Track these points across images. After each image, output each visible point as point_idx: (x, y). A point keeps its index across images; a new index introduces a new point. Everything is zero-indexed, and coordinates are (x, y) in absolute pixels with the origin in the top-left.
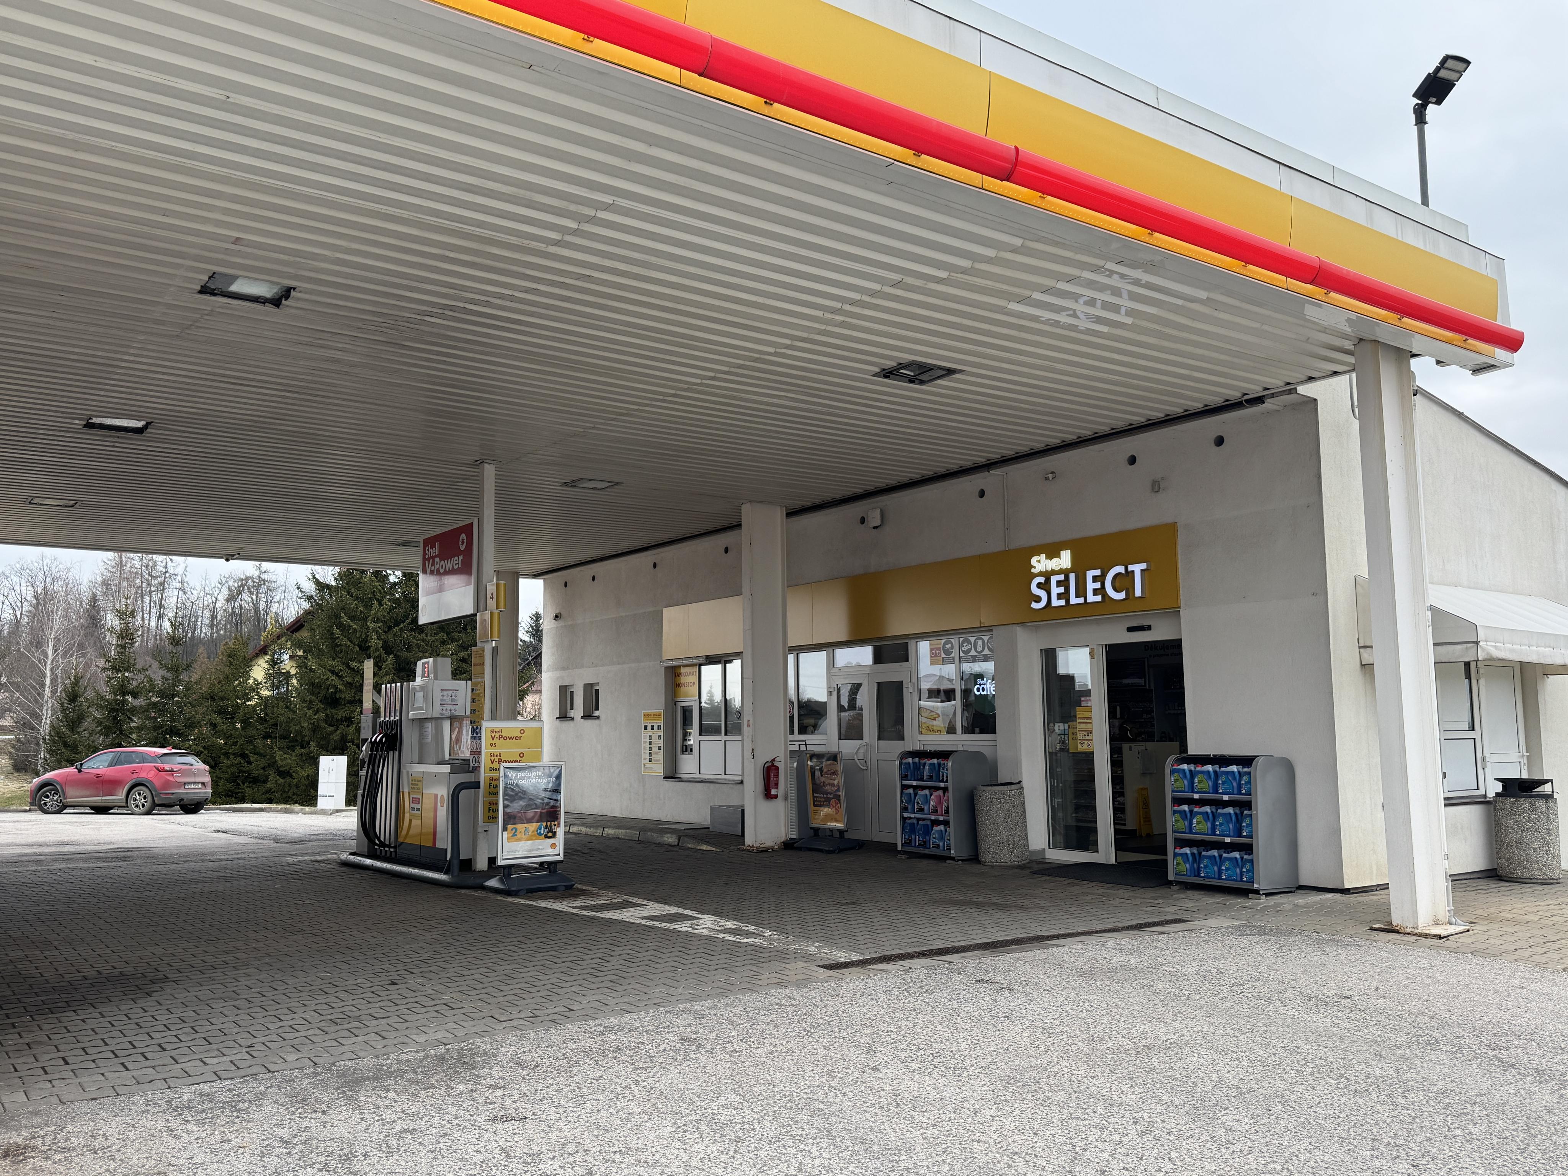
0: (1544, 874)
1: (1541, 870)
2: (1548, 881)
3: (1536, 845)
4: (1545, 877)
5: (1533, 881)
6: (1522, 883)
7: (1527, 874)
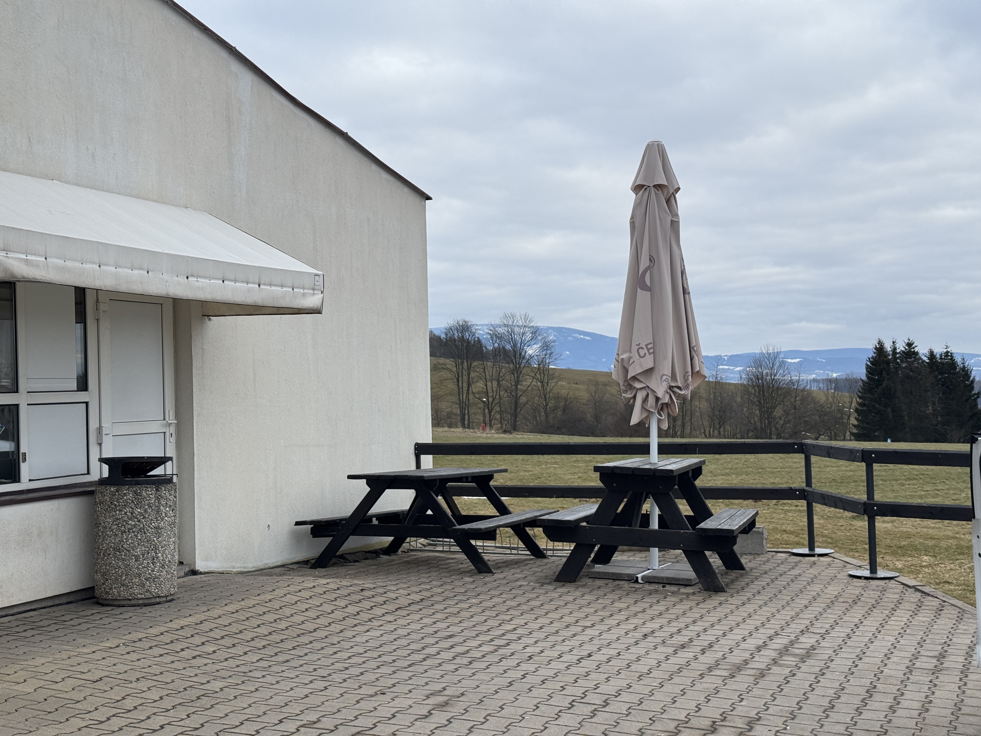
0: (148, 591)
1: (144, 585)
2: (153, 601)
3: (138, 552)
4: (148, 595)
5: (132, 602)
6: (119, 606)
7: (124, 594)
